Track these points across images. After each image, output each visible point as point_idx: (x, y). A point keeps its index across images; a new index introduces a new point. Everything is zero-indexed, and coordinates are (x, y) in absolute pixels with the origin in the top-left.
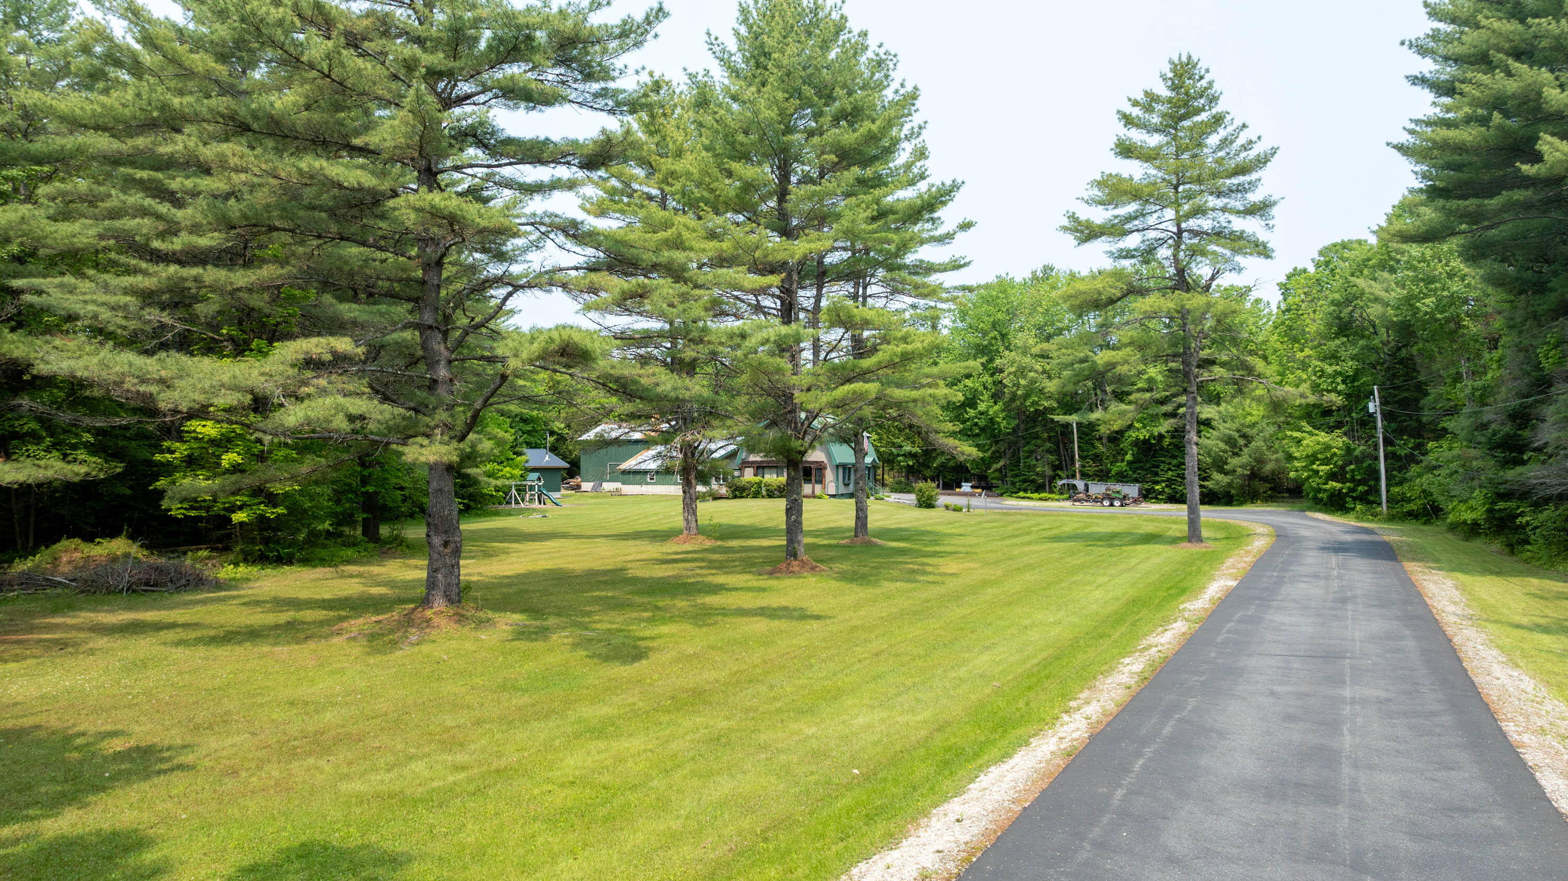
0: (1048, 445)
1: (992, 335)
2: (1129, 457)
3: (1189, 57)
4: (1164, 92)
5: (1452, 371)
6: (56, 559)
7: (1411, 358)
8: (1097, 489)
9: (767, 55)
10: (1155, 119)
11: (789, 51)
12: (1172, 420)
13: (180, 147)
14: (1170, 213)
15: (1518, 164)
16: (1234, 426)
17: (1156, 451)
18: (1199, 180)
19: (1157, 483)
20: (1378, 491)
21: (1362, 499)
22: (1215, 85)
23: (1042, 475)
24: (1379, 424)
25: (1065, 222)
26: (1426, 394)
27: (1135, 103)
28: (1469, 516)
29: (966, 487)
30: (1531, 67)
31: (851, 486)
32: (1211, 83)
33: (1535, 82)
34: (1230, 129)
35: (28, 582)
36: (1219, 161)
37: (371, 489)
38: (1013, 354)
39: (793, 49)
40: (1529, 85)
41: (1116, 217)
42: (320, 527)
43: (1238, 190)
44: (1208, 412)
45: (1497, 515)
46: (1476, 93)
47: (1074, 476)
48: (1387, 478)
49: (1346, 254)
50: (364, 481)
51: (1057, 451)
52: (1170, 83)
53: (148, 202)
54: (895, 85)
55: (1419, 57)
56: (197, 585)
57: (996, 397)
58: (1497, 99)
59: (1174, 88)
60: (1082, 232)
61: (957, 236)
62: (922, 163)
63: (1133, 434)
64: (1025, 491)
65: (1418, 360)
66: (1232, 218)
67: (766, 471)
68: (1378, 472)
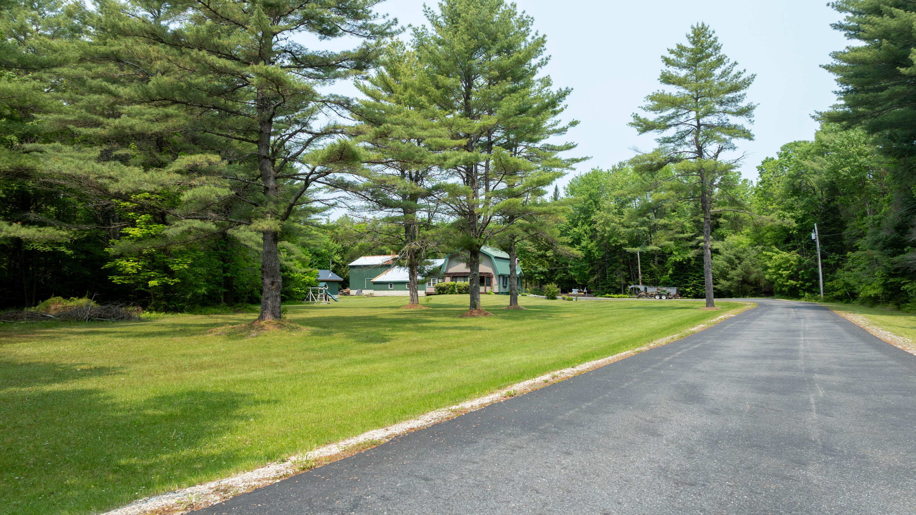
0: (623, 266)
1: (589, 202)
2: (670, 272)
3: (703, 25)
4: (689, 45)
5: (861, 212)
6: (48, 307)
7: (836, 207)
8: (652, 290)
9: (459, 15)
10: (684, 61)
11: (471, 12)
12: (696, 250)
13: (123, 47)
14: (693, 114)
15: (898, 68)
16: (733, 252)
17: (686, 268)
18: (710, 95)
19: (687, 287)
20: (818, 286)
21: (809, 290)
22: (718, 40)
23: (620, 284)
24: (818, 246)
25: (632, 120)
26: (845, 228)
27: (672, 52)
28: (872, 293)
29: (575, 291)
30: (906, 11)
31: (508, 287)
32: (716, 39)
33: (908, 20)
34: (727, 65)
35: (32, 317)
36: (721, 84)
37: (229, 275)
38: (602, 212)
39: (473, 11)
40: (905, 22)
41: (661, 117)
42: (199, 291)
43: (732, 101)
44: (717, 245)
45: (890, 286)
46: (873, 30)
47: (638, 284)
48: (823, 278)
49: (797, 149)
50: (225, 270)
51: (628, 270)
52: (692, 40)
53: (104, 84)
54: (532, 34)
55: (838, 13)
56: (128, 319)
57: (592, 238)
58: (885, 32)
59: (694, 43)
60: (641, 126)
61: (569, 129)
62: (548, 88)
63: (673, 258)
64: (610, 293)
65: (840, 208)
66: (729, 116)
67: (458, 279)
68: (818, 274)
